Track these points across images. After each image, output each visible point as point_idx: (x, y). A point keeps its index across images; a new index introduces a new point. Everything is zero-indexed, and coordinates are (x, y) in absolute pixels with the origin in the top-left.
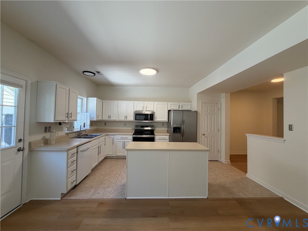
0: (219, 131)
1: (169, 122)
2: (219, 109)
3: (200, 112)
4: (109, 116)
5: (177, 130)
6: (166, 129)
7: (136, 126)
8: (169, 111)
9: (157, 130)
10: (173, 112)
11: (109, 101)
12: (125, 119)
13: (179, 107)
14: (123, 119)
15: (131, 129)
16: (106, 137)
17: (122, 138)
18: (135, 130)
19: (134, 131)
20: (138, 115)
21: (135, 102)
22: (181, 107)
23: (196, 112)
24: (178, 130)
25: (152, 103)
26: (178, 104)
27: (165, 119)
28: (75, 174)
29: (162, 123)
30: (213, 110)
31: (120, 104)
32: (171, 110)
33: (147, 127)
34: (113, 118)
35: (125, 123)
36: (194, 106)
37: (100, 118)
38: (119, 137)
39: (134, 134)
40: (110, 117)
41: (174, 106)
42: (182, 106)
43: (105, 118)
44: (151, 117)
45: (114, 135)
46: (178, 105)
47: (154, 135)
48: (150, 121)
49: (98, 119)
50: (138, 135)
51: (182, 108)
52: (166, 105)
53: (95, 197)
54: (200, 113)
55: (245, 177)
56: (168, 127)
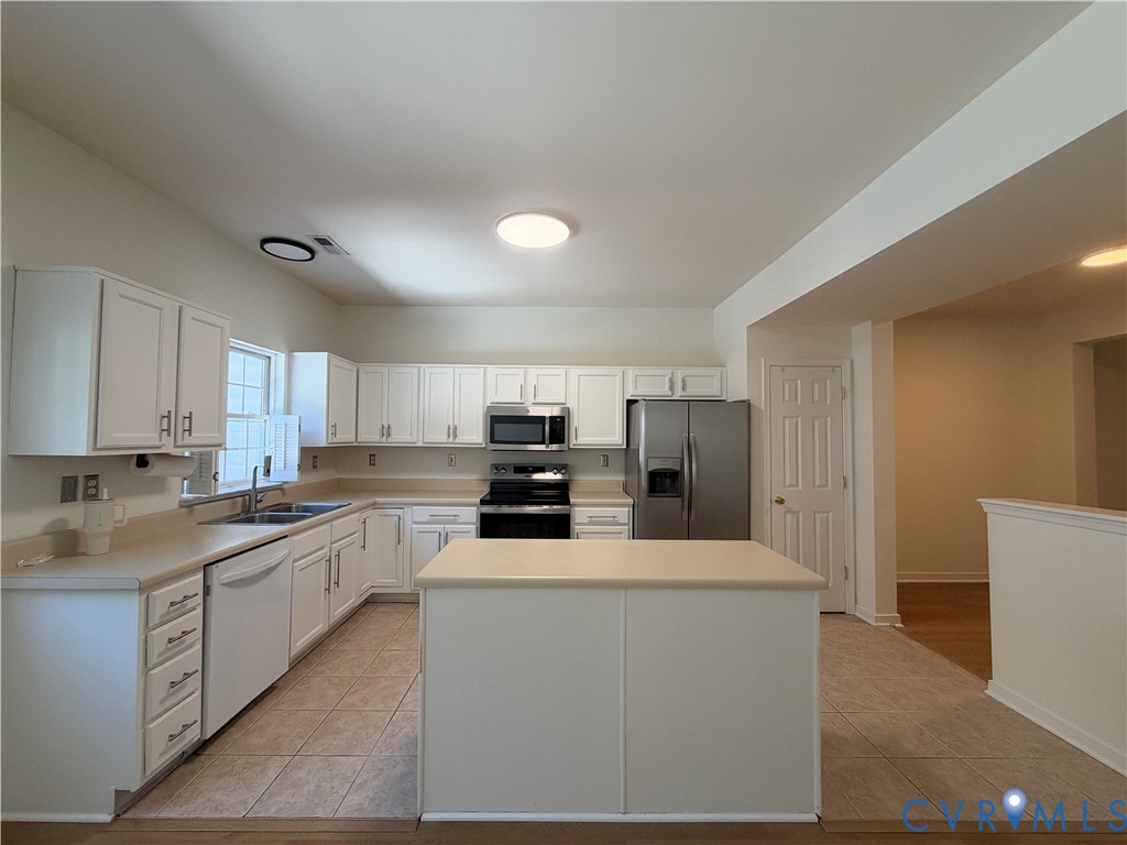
0: (845, 485)
1: (629, 449)
2: (843, 390)
3: (760, 403)
4: (386, 426)
5: (662, 482)
6: (621, 478)
7: (497, 468)
8: (630, 403)
9: (582, 480)
10: (646, 405)
11: (385, 368)
12: (451, 440)
13: (672, 388)
14: (439, 437)
15: (475, 482)
16: (369, 512)
17: (435, 519)
18: (494, 484)
19: (486, 489)
20: (505, 424)
21: (490, 368)
22: (679, 385)
23: (746, 405)
24: (668, 481)
25: (560, 370)
26: (668, 372)
27: (616, 438)
28: (198, 693)
29: (604, 455)
30: (816, 398)
31: (427, 375)
32: (636, 401)
33: (542, 470)
34: (400, 437)
35: (453, 455)
36: (736, 381)
37: (345, 437)
38: (423, 513)
39: (483, 502)
40: (386, 431)
41: (650, 384)
42: (683, 381)
43: (370, 436)
44: (557, 428)
45: (401, 506)
46: (667, 379)
47: (568, 503)
48: (554, 447)
49: (335, 440)
50: (500, 503)
51: (684, 389)
52: (618, 379)
53: (274, 809)
54: (763, 408)
55: (982, 696)
56: (627, 472)
